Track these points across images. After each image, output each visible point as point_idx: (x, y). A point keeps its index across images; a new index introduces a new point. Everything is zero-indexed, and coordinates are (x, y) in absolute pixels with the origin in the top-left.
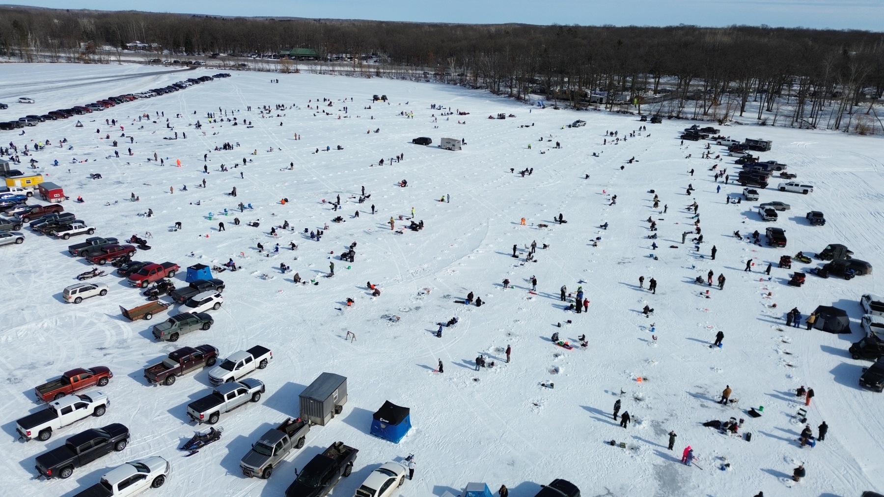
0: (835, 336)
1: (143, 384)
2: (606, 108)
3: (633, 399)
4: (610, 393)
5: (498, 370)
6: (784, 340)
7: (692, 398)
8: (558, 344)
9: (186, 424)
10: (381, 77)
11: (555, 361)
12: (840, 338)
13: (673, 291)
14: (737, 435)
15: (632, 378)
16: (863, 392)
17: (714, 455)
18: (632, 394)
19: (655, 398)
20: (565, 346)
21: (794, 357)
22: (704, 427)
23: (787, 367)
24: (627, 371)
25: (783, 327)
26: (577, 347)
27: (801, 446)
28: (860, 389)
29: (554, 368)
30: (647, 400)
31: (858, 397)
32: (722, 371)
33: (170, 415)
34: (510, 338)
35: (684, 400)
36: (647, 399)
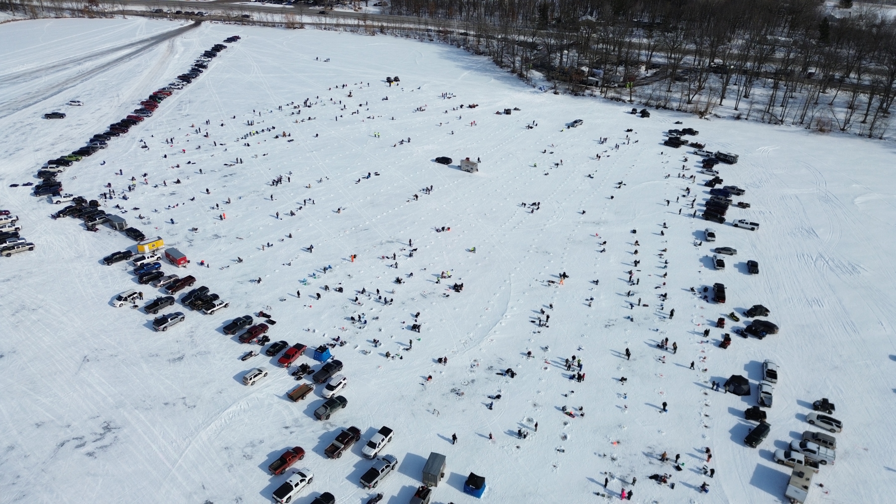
0: (739, 398)
1: (324, 457)
2: (601, 93)
3: (610, 459)
4: (597, 455)
5: (531, 438)
6: (707, 403)
7: (645, 456)
8: (566, 413)
9: (359, 488)
11: (565, 428)
12: (742, 400)
13: (641, 356)
14: (667, 484)
15: (610, 441)
16: (745, 448)
17: (653, 499)
18: (610, 455)
19: (623, 458)
20: (570, 415)
21: (710, 419)
22: (649, 479)
23: (704, 428)
24: (608, 436)
25: (708, 391)
26: (578, 415)
27: (701, 492)
28: (744, 446)
29: (564, 435)
30: (619, 460)
31: (741, 452)
32: (665, 433)
33: (348, 481)
34: (535, 408)
35: (640, 459)
36: (619, 458)
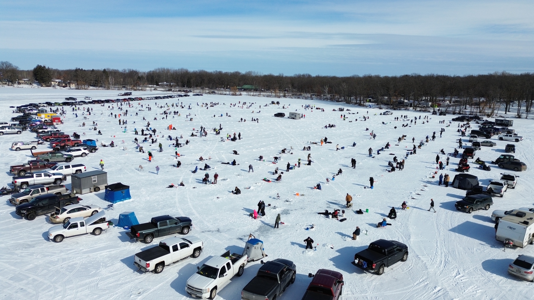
2: (413, 109)
10: (286, 97)
17: (308, 224)
